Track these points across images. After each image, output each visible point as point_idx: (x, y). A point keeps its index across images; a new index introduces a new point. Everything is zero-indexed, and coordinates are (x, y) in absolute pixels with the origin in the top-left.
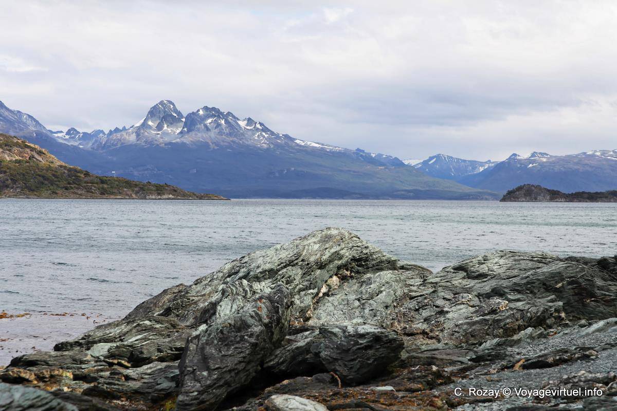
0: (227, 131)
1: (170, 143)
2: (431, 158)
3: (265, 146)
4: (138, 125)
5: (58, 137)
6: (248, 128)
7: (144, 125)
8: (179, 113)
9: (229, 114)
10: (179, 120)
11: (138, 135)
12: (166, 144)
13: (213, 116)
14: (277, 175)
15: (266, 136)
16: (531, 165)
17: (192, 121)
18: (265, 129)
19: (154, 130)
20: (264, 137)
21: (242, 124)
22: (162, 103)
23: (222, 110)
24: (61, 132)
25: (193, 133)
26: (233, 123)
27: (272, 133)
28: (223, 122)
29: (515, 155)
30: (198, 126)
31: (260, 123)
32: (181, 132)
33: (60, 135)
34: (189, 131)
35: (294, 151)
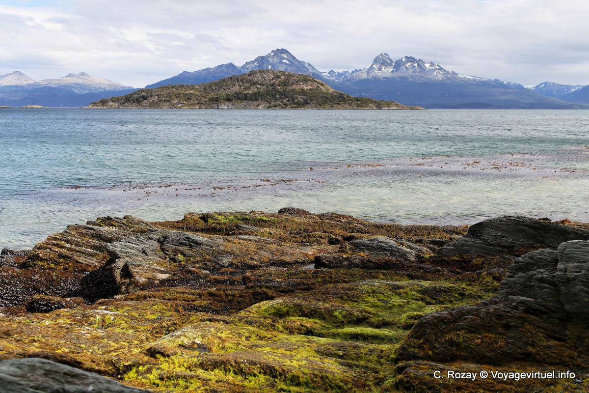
0: (419, 70)
1: (386, 78)
2: (541, 84)
3: (441, 78)
4: (368, 67)
5: (324, 75)
6: (431, 68)
7: (371, 67)
8: (391, 61)
9: (420, 60)
10: (391, 64)
11: (368, 73)
12: (384, 78)
13: (411, 61)
14: (447, 95)
15: (441, 72)
17: (398, 65)
18: (441, 69)
19: (377, 70)
20: (440, 73)
21: (427, 66)
22: (381, 55)
24: (326, 72)
25: (399, 72)
26: (422, 65)
27: (445, 71)
28: (416, 65)
30: (402, 68)
32: (392, 72)
33: (325, 74)
34: (396, 71)
35: (457, 81)
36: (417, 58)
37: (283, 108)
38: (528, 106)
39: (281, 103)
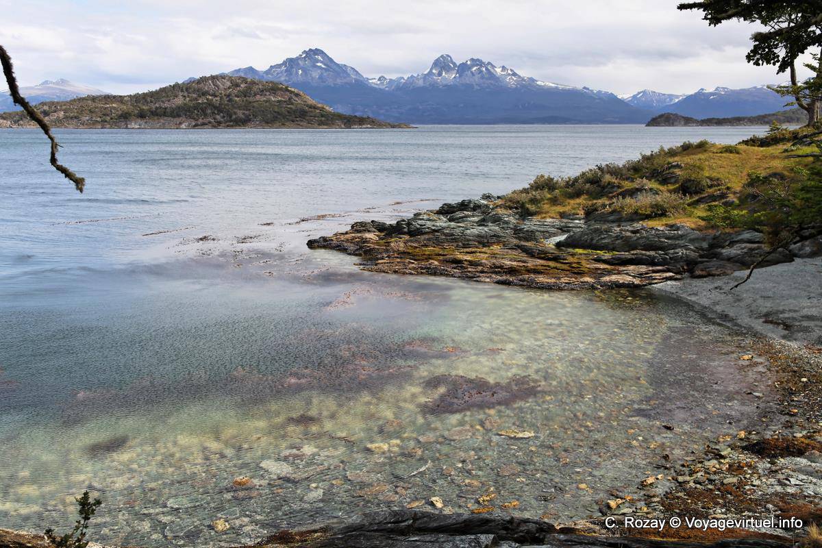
0: (487, 76)
1: (447, 85)
2: (639, 93)
3: (514, 86)
4: (426, 73)
5: (372, 83)
6: (503, 73)
7: (430, 73)
8: (454, 64)
9: (489, 63)
10: (453, 69)
11: (425, 80)
12: (444, 86)
13: (477, 65)
14: (520, 107)
15: (515, 79)
16: (712, 97)
17: (463, 68)
18: (514, 74)
19: (436, 76)
20: (513, 79)
21: (499, 70)
22: (442, 56)
23: (484, 61)
24: (374, 79)
25: (463, 79)
26: (492, 70)
27: (520, 77)
28: (484, 69)
29: (702, 89)
30: (467, 72)
31: (511, 70)
32: (455, 77)
34: (460, 76)
35: (534, 89)
36: (485, 60)
37: (214, 127)
38: (617, 120)
39: (213, 121)
